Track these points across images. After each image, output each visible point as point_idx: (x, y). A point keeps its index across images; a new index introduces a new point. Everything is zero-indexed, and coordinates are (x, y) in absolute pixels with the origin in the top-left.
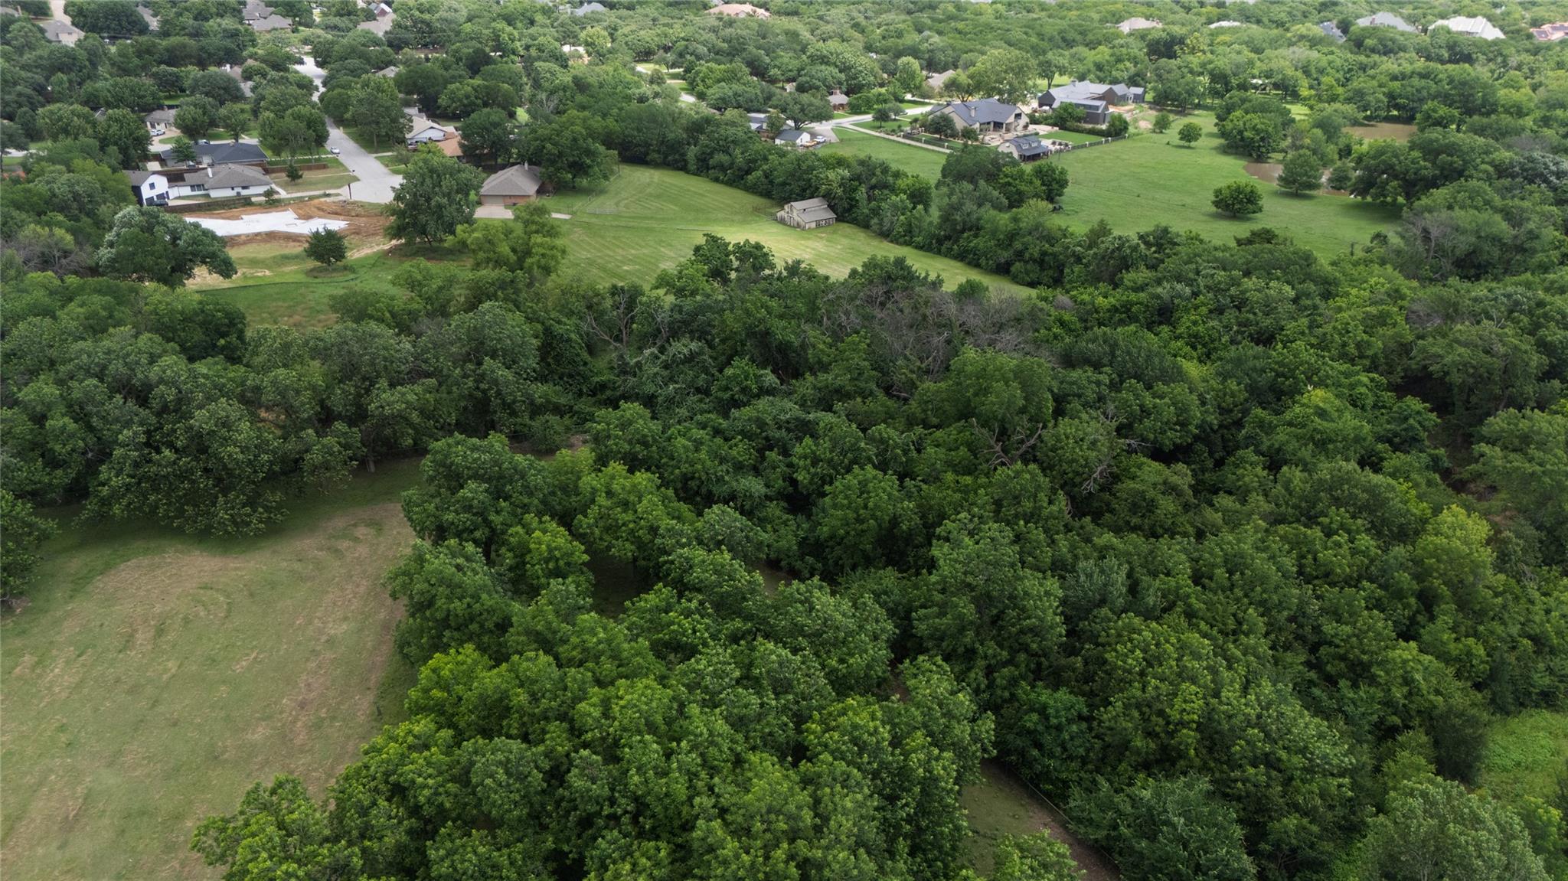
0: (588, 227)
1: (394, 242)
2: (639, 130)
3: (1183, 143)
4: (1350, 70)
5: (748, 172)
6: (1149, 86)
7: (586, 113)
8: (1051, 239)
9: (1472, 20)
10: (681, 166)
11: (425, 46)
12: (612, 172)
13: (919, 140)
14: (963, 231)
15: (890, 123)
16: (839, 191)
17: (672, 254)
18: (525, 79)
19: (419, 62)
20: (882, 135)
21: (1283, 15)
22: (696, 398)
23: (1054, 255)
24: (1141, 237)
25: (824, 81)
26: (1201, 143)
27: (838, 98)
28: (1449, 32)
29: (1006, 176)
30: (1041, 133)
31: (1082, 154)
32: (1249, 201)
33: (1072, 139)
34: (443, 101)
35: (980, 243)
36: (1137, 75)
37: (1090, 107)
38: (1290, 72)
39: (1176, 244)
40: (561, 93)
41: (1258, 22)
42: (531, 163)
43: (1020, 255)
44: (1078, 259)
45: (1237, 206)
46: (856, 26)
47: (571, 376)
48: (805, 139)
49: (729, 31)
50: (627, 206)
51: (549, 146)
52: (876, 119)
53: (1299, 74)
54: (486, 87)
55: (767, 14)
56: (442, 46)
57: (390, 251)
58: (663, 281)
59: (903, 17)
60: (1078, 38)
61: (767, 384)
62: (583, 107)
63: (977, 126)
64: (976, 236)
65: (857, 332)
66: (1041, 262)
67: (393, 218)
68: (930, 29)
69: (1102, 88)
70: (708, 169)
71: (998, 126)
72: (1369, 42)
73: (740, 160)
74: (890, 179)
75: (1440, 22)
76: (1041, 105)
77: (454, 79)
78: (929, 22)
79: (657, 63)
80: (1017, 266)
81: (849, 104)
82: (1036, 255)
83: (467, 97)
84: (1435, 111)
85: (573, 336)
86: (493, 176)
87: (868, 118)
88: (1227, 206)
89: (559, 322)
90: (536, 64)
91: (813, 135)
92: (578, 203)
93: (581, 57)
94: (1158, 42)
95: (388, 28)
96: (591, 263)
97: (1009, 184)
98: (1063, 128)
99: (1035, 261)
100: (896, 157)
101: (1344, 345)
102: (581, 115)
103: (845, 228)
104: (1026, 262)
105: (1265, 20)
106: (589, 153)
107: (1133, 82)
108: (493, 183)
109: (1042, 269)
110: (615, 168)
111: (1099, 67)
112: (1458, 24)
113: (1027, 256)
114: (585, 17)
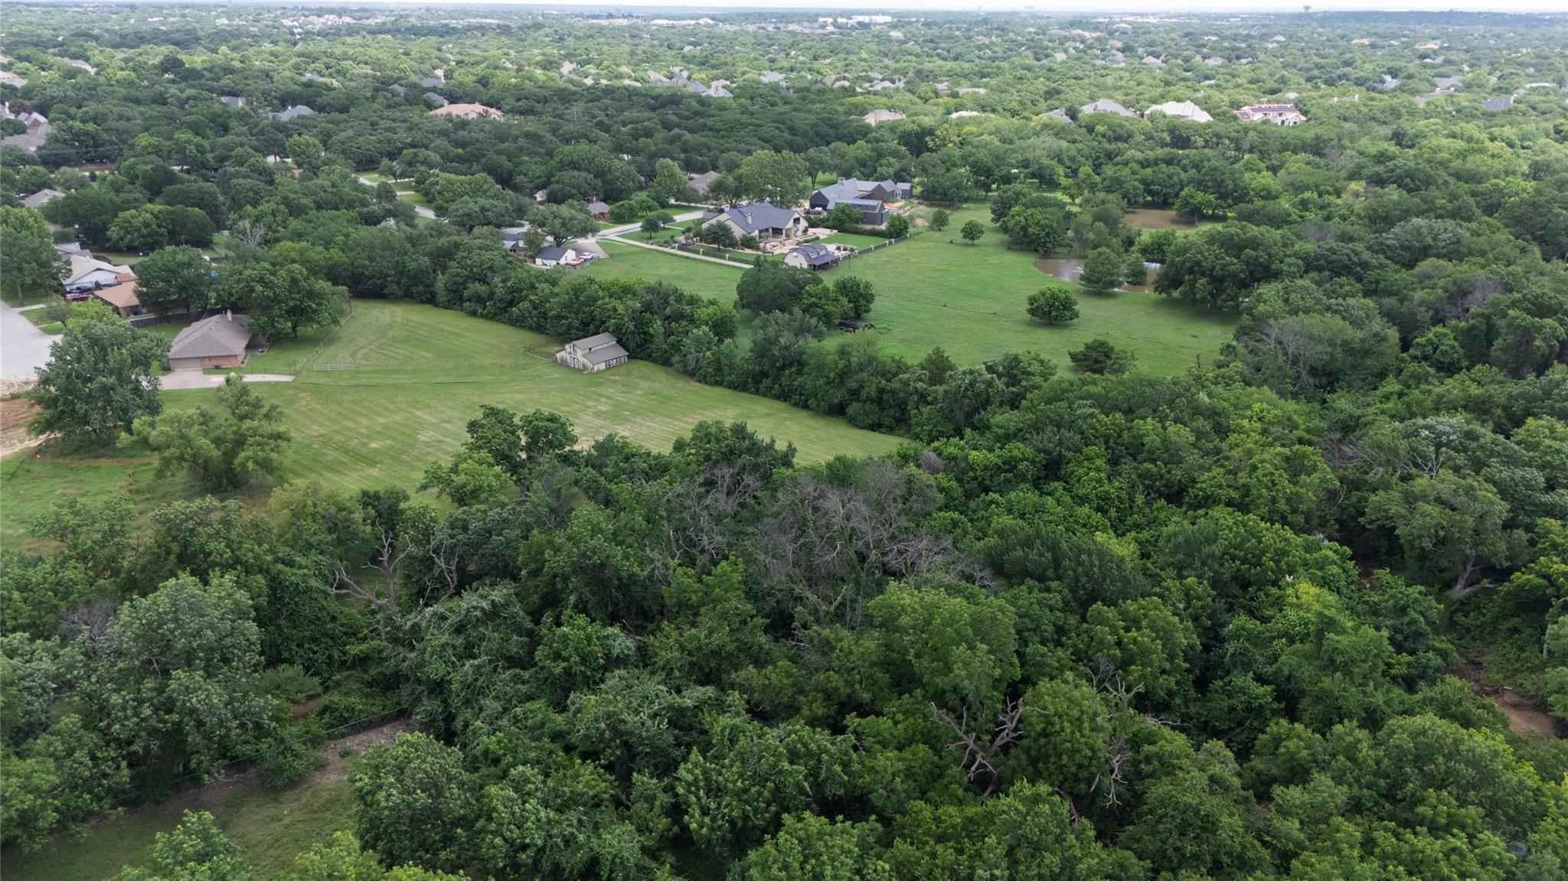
0: (317, 389)
1: (43, 437)
2: (371, 259)
3: (967, 241)
4: (1098, 158)
5: (512, 303)
6: (916, 180)
7: (304, 244)
8: (889, 375)
9: (1182, 105)
10: (431, 300)
11: (91, 161)
12: (342, 312)
13: (698, 252)
14: (783, 368)
15: (661, 233)
16: (631, 326)
17: (431, 419)
18: (221, 198)
19: (82, 184)
20: (654, 247)
21: (1014, 104)
22: (507, 675)
23: (893, 392)
24: (990, 369)
25: (578, 187)
26: (984, 239)
27: (598, 207)
28: (1164, 116)
29: (810, 295)
30: (822, 237)
31: (870, 258)
32: (1065, 308)
33: (856, 242)
34: (113, 232)
35: (806, 381)
36: (903, 170)
37: (867, 207)
38: (1045, 161)
39: (1029, 374)
40: (270, 218)
41: (994, 111)
42: (234, 312)
43: (855, 394)
44: (923, 398)
45: (1054, 314)
46: (600, 125)
47: (314, 640)
48: (570, 256)
49: (462, 133)
50: (365, 358)
51: (259, 288)
52: (645, 229)
53: (1054, 163)
54: (170, 213)
55: (499, 113)
56: (113, 161)
57: (39, 450)
58: (435, 478)
59: (648, 114)
60: (831, 132)
61: (616, 651)
62: (299, 236)
63: (756, 233)
64: (800, 373)
65: (726, 558)
66: (879, 401)
67: (38, 409)
68: (678, 126)
69: (870, 186)
70: (462, 300)
71: (777, 232)
72: (1099, 128)
73: (500, 291)
74: (687, 309)
75: (1154, 107)
76: (813, 206)
77: (127, 205)
78: (675, 119)
79: (382, 173)
80: (854, 408)
81: (612, 213)
82: (873, 394)
83: (146, 225)
84: (1192, 197)
85: (314, 583)
86: (186, 331)
87: (636, 227)
88: (1044, 313)
89: (290, 563)
90: (234, 181)
91: (579, 251)
92: (303, 359)
93: (289, 169)
94: (909, 134)
95: (42, 142)
96: (326, 441)
97: (815, 305)
98: (842, 230)
99: (872, 401)
100: (676, 273)
101: (1274, 500)
102: (297, 246)
103: (643, 367)
104: (864, 402)
105: (1000, 109)
106: (311, 294)
107: (898, 178)
108: (186, 339)
109: (882, 409)
110: (346, 307)
111: (862, 163)
112: (1171, 108)
113: (864, 394)
114: (290, 122)
